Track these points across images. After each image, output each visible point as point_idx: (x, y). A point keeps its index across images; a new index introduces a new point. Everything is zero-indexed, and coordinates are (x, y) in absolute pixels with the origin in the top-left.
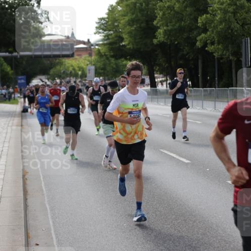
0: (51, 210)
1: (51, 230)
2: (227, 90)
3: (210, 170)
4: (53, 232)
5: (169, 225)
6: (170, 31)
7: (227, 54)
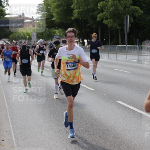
0: (11, 120)
1: (11, 132)
2: (116, 47)
3: (106, 95)
4: (12, 132)
5: (82, 128)
6: (82, 12)
7: (115, 25)
